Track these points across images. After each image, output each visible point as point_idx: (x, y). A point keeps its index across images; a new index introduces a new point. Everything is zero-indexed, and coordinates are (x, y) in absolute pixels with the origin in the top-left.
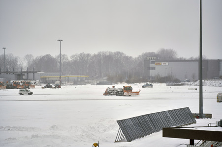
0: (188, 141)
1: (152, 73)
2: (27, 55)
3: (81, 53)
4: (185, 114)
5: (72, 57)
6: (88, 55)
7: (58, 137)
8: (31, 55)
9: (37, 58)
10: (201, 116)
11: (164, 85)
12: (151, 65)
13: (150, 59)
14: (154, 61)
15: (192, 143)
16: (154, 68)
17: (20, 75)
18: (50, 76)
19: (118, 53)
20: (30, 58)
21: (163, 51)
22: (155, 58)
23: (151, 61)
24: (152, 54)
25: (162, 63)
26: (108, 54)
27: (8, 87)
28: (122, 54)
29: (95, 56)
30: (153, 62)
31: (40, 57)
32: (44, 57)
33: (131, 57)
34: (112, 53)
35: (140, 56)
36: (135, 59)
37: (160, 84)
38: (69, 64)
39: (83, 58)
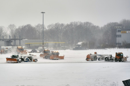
2: (10, 25)
3: (56, 23)
5: (49, 26)
6: (62, 25)
8: (13, 25)
9: (19, 27)
12: (118, 33)
13: (117, 28)
14: (120, 29)
16: (120, 36)
17: (8, 42)
19: (87, 23)
20: (13, 27)
22: (121, 27)
23: (117, 30)
25: (127, 32)
26: (79, 24)
28: (90, 24)
29: (68, 25)
30: (119, 31)
31: (22, 27)
32: (25, 27)
33: (98, 27)
34: (82, 23)
35: (105, 25)
36: (102, 28)
37: (127, 49)
38: (46, 32)
39: (58, 27)
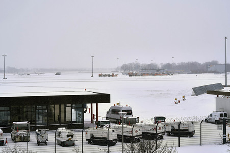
0: (216, 96)
1: (209, 70)
4: (220, 86)
7: (169, 94)
10: (226, 86)
11: (213, 74)
13: (208, 64)
15: (218, 96)
16: (209, 68)
17: (158, 71)
18: (169, 71)
21: (213, 61)
22: (210, 64)
24: (209, 62)
27: (153, 75)
30: (209, 66)
36: (203, 64)
38: (177, 66)
